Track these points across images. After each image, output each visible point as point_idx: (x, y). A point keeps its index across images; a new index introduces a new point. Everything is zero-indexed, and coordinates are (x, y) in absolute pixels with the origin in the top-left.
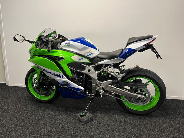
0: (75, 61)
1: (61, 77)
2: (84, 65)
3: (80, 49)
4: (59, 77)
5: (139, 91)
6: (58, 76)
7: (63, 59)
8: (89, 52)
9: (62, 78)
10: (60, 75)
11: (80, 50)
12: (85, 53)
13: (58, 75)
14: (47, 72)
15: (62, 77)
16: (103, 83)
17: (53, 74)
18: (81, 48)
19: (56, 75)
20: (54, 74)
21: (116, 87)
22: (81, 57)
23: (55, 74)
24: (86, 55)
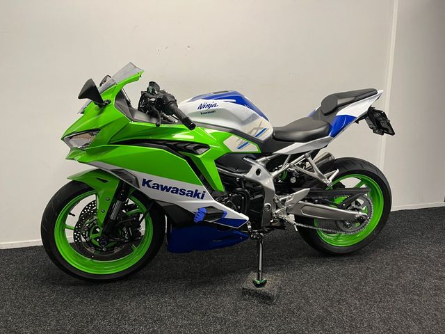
0: (233, 151)
1: (200, 196)
2: (248, 160)
3: (243, 120)
4: (192, 198)
5: (354, 205)
6: (191, 196)
7: (206, 147)
8: (259, 128)
9: (202, 198)
10: (197, 191)
11: (243, 123)
12: (252, 131)
13: (192, 192)
14: (157, 186)
15: (203, 195)
16: (290, 198)
17: (176, 191)
18: (245, 117)
19: (184, 194)
20: (181, 190)
21: (315, 203)
22: (245, 141)
23: (182, 192)
24: (253, 134)
